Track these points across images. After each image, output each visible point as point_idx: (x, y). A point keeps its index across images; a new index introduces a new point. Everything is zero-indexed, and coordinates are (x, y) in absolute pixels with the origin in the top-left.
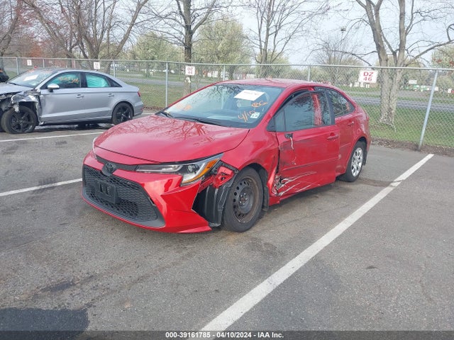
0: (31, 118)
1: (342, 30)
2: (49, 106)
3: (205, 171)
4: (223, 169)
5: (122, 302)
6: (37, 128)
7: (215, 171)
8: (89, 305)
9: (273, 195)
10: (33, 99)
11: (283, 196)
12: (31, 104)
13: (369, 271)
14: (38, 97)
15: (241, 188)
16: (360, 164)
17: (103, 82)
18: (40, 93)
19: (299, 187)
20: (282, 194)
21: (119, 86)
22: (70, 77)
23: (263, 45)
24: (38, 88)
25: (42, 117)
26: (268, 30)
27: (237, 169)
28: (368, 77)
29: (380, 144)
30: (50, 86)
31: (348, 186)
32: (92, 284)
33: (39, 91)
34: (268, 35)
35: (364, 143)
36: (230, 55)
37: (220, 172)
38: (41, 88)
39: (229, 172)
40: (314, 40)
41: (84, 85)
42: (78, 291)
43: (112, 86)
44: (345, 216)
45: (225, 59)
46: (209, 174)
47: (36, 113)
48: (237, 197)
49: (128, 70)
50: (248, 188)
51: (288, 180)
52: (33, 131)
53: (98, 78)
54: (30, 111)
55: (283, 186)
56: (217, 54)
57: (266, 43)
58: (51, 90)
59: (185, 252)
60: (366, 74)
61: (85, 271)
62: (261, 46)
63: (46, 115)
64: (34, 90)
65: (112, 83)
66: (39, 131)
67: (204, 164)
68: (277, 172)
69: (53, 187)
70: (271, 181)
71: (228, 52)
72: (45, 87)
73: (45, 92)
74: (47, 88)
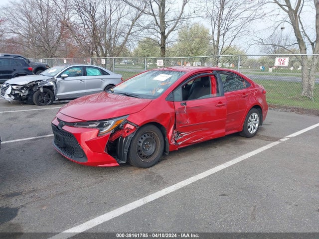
0: (51, 96)
1: (282, 29)
2: (61, 88)
3: (114, 127)
4: (128, 126)
5: (43, 206)
6: (54, 102)
7: (122, 127)
8: (22, 206)
9: (171, 144)
10: (52, 84)
11: (182, 145)
12: (50, 87)
13: (221, 197)
14: (55, 83)
15: (144, 138)
16: (257, 125)
17: (98, 72)
18: (56, 80)
19: (194, 139)
20: (180, 143)
21: (108, 74)
22: (75, 70)
23: (216, 43)
24: (55, 77)
25: (58, 95)
26: (219, 32)
27: (138, 126)
28: (282, 62)
29: (292, 111)
30: (63, 75)
31: (245, 140)
32: (32, 194)
33: (55, 79)
34: (219, 36)
35: (259, 109)
36: (201, 51)
37: (126, 127)
38: (57, 77)
39: (132, 127)
40: (251, 38)
41: (85, 74)
42: (22, 198)
43: (103, 74)
44: (228, 160)
45: (196, 54)
46: (117, 129)
47: (53, 93)
48: (141, 145)
49: (134, 64)
50: (151, 139)
51: (185, 134)
52: (52, 104)
53: (94, 70)
54: (50, 91)
55: (180, 138)
56: (191, 50)
57: (218, 41)
58: (63, 78)
59: (100, 179)
60: (280, 60)
61: (32, 187)
62: (214, 43)
63: (59, 94)
64: (53, 78)
65: (103, 73)
66: (55, 104)
67: (113, 122)
68: (175, 129)
69: (44, 138)
70: (170, 134)
71: (199, 48)
72: (59, 76)
73: (59, 79)
74: (61, 77)
